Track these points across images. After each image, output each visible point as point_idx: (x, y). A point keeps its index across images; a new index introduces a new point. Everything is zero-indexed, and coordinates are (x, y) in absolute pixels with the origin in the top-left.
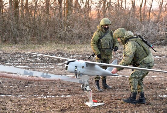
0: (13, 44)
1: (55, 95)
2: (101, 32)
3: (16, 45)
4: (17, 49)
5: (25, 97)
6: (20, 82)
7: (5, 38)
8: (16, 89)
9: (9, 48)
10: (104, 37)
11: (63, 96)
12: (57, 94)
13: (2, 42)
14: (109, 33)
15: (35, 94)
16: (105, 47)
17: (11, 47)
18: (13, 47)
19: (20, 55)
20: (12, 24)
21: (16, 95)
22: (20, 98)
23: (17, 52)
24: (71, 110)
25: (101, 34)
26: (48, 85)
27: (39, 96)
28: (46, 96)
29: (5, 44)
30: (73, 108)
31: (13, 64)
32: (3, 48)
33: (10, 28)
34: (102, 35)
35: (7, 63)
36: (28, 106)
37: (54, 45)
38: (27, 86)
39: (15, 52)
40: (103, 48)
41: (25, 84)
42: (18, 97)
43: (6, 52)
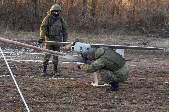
0: (29, 31)
1: (65, 77)
2: (50, 19)
3: (32, 33)
4: (34, 37)
5: (37, 78)
6: (34, 66)
7: (21, 25)
8: (29, 71)
9: (25, 35)
10: (54, 24)
11: (73, 79)
12: (68, 77)
13: (18, 29)
14: (59, 19)
15: (46, 76)
16: (55, 34)
17: (27, 34)
18: (29, 35)
19: (36, 43)
20: (28, 10)
21: (29, 76)
22: (32, 79)
23: (33, 39)
24: (76, 88)
25: (51, 20)
26: (61, 70)
27: (51, 78)
28: (57, 78)
29: (20, 31)
30: (79, 86)
31: (28, 51)
32: (18, 36)
33: (27, 14)
34: (52, 22)
35: (22, 50)
36: (38, 84)
37: (74, 34)
38: (39, 70)
39: (30, 40)
40: (52, 35)
41: (38, 68)
42: (31, 77)
43: (21, 40)
